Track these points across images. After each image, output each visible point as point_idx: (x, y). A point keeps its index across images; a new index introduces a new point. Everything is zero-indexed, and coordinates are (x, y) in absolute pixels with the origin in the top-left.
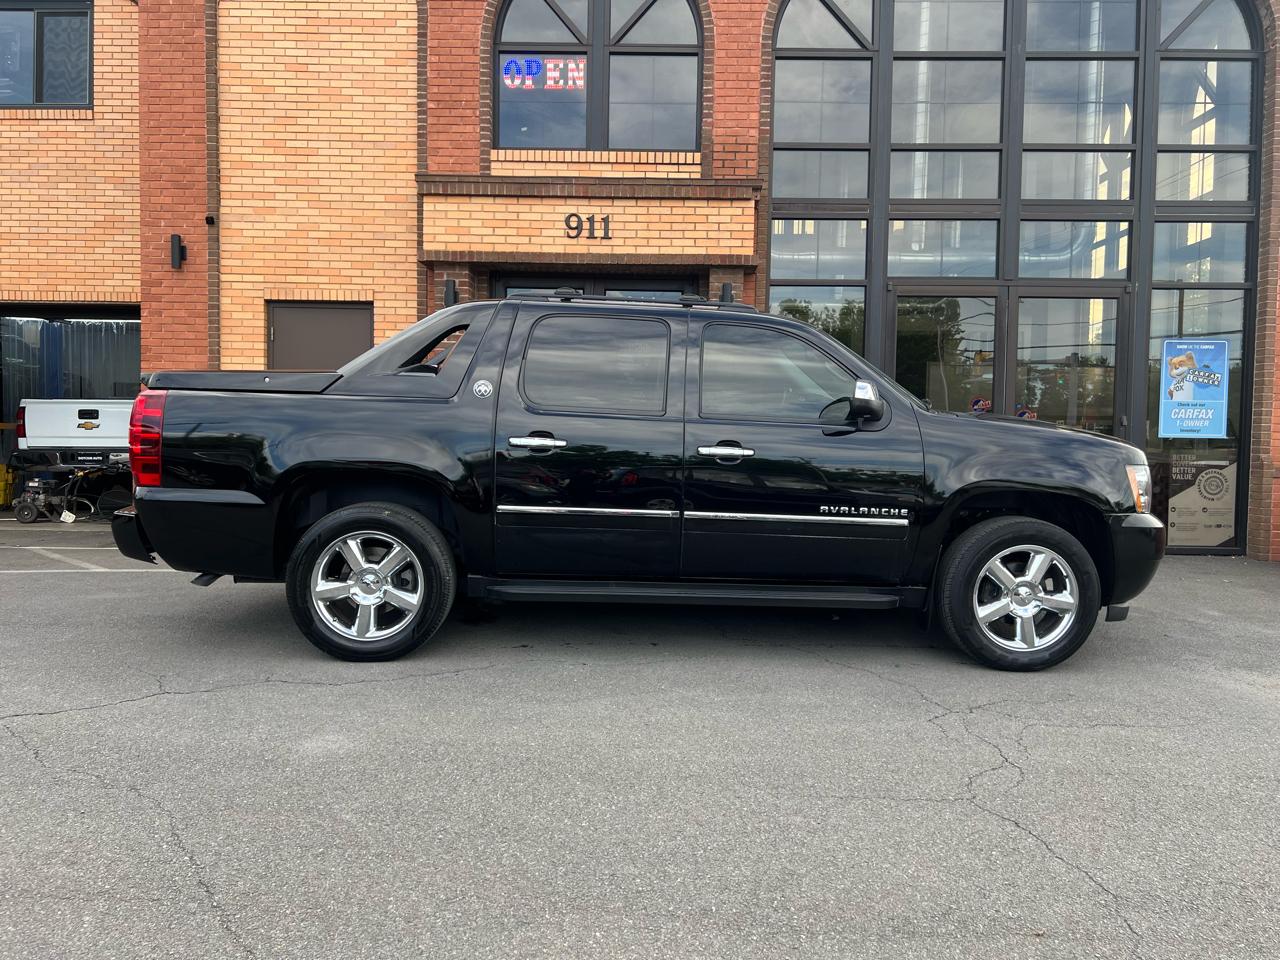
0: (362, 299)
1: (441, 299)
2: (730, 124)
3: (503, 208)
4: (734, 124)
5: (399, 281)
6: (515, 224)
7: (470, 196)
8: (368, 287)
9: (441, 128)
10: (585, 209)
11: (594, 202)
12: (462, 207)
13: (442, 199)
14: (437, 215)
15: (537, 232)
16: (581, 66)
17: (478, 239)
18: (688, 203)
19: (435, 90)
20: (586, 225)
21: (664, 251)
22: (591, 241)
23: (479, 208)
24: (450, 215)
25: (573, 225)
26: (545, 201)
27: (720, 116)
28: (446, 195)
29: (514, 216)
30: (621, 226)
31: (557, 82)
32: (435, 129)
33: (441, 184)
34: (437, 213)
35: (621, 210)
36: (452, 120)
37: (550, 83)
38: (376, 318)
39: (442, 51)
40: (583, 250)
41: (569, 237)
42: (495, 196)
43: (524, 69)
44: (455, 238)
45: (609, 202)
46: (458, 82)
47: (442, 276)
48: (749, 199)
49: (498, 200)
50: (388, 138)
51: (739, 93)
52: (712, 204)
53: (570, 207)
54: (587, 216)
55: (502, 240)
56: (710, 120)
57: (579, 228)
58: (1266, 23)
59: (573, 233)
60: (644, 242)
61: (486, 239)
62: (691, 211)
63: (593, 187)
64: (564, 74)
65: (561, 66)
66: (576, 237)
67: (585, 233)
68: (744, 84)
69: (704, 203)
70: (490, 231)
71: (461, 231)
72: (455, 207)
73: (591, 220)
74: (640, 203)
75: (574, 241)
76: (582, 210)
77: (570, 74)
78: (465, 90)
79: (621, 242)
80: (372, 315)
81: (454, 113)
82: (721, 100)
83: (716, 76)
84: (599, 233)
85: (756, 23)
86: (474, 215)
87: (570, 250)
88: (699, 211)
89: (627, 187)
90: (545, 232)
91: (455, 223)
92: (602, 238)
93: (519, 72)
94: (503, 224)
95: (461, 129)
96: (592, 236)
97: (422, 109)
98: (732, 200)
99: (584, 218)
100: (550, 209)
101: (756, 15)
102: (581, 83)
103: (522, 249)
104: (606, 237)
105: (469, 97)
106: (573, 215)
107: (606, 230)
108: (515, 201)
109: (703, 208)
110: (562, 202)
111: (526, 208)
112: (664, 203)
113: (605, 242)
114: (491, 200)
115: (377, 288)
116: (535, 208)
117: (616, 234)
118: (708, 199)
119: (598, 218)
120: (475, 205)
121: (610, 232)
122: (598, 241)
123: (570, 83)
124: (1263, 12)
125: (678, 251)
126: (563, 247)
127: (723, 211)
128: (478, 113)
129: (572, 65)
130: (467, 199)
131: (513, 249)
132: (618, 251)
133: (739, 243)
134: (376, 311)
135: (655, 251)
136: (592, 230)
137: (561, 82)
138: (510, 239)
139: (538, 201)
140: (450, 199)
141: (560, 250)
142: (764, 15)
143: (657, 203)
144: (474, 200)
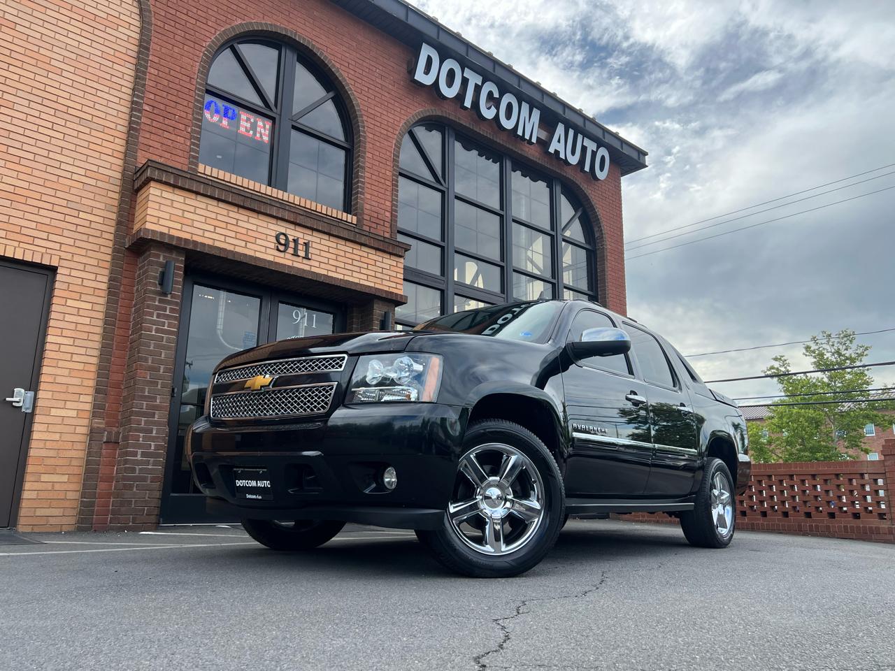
0: (46, 262)
1: (155, 278)
2: (374, 203)
3: (225, 212)
4: (376, 204)
5: (90, 253)
6: (234, 228)
7: (197, 193)
8: (54, 252)
9: (154, 130)
10: (293, 233)
11: (298, 228)
12: (188, 201)
13: (170, 189)
14: (163, 201)
15: (253, 240)
16: (268, 127)
17: (200, 233)
18: (364, 248)
19: (152, 96)
20: (292, 245)
21: (346, 278)
22: (295, 258)
23: (204, 206)
24: (175, 204)
25: (283, 242)
26: (261, 217)
27: (369, 196)
28: (175, 186)
29: (234, 222)
30: (318, 252)
31: (247, 130)
32: (147, 128)
33: (172, 176)
34: (163, 200)
35: (318, 240)
36: (164, 127)
37: (242, 129)
38: (57, 285)
39: (162, 69)
40: (289, 263)
41: (278, 250)
42: (219, 200)
43: (222, 110)
44: (179, 226)
45: (309, 232)
46: (174, 98)
47: (158, 256)
48: (401, 256)
49: (221, 204)
50: (95, 119)
51: (380, 185)
52: (378, 253)
53: (281, 228)
54: (293, 238)
55: (222, 238)
56: (362, 196)
57: (286, 245)
58: (597, 235)
59: (282, 248)
60: (334, 269)
61: (207, 234)
62: (365, 255)
63: (301, 217)
64: (254, 127)
65: (252, 120)
66: (284, 251)
67: (291, 251)
68: (383, 181)
69: (373, 251)
70: (212, 229)
71: (185, 221)
72: (181, 199)
73: (295, 241)
74: (332, 239)
75: (282, 255)
76: (289, 232)
77: (258, 129)
78: (179, 107)
79: (317, 264)
80: (54, 281)
81: (167, 122)
82: (369, 186)
83: (367, 169)
84: (302, 253)
85: (389, 144)
86: (198, 211)
87: (278, 260)
88: (370, 256)
89: (326, 224)
90: (258, 241)
91: (180, 213)
92: (304, 258)
93: (217, 112)
94: (224, 225)
95: (173, 137)
96: (295, 254)
97: (135, 107)
98: (391, 254)
99: (291, 238)
100: (265, 224)
101: (390, 140)
102: (266, 139)
103: (238, 250)
104: (307, 258)
105: (184, 115)
106: (283, 234)
107: (307, 252)
108: (235, 209)
109: (374, 256)
110: (274, 221)
111: (245, 218)
112: (348, 244)
113: (305, 261)
114: (215, 203)
115: (63, 255)
116: (252, 220)
117: (314, 257)
118: (377, 249)
119: (301, 241)
120: (201, 202)
121: (310, 255)
122: (300, 259)
123: (258, 135)
124: (596, 229)
125: (356, 281)
126: (273, 257)
127: (385, 260)
128: (189, 130)
129: (260, 123)
130: (193, 196)
131: (230, 248)
132: (314, 269)
133: (394, 285)
134: (58, 277)
135: (341, 277)
136: (296, 249)
137: (251, 132)
138: (228, 240)
139: (255, 215)
140: (177, 191)
141: (270, 258)
142: (394, 142)
143: (343, 242)
144: (199, 198)
